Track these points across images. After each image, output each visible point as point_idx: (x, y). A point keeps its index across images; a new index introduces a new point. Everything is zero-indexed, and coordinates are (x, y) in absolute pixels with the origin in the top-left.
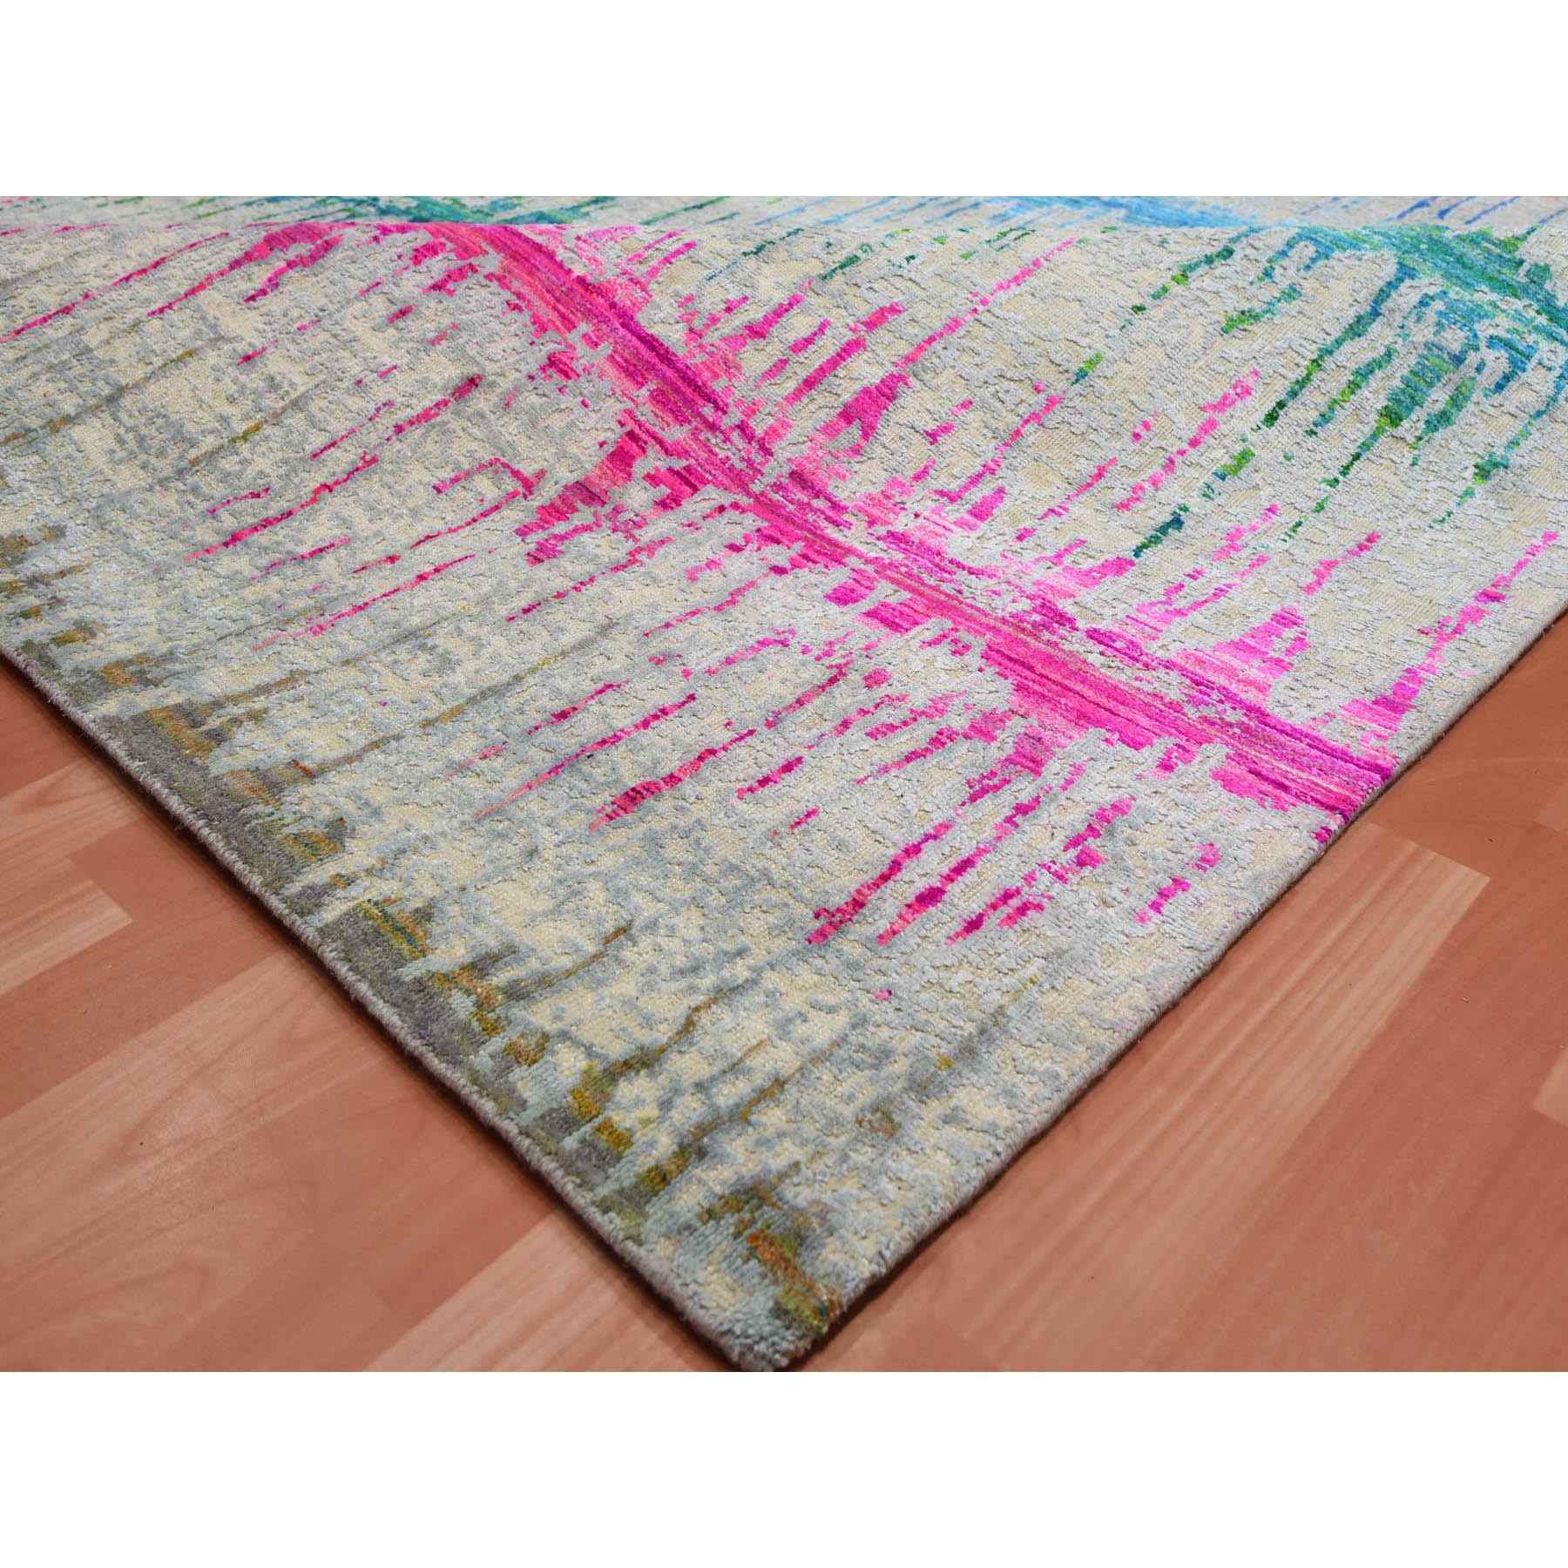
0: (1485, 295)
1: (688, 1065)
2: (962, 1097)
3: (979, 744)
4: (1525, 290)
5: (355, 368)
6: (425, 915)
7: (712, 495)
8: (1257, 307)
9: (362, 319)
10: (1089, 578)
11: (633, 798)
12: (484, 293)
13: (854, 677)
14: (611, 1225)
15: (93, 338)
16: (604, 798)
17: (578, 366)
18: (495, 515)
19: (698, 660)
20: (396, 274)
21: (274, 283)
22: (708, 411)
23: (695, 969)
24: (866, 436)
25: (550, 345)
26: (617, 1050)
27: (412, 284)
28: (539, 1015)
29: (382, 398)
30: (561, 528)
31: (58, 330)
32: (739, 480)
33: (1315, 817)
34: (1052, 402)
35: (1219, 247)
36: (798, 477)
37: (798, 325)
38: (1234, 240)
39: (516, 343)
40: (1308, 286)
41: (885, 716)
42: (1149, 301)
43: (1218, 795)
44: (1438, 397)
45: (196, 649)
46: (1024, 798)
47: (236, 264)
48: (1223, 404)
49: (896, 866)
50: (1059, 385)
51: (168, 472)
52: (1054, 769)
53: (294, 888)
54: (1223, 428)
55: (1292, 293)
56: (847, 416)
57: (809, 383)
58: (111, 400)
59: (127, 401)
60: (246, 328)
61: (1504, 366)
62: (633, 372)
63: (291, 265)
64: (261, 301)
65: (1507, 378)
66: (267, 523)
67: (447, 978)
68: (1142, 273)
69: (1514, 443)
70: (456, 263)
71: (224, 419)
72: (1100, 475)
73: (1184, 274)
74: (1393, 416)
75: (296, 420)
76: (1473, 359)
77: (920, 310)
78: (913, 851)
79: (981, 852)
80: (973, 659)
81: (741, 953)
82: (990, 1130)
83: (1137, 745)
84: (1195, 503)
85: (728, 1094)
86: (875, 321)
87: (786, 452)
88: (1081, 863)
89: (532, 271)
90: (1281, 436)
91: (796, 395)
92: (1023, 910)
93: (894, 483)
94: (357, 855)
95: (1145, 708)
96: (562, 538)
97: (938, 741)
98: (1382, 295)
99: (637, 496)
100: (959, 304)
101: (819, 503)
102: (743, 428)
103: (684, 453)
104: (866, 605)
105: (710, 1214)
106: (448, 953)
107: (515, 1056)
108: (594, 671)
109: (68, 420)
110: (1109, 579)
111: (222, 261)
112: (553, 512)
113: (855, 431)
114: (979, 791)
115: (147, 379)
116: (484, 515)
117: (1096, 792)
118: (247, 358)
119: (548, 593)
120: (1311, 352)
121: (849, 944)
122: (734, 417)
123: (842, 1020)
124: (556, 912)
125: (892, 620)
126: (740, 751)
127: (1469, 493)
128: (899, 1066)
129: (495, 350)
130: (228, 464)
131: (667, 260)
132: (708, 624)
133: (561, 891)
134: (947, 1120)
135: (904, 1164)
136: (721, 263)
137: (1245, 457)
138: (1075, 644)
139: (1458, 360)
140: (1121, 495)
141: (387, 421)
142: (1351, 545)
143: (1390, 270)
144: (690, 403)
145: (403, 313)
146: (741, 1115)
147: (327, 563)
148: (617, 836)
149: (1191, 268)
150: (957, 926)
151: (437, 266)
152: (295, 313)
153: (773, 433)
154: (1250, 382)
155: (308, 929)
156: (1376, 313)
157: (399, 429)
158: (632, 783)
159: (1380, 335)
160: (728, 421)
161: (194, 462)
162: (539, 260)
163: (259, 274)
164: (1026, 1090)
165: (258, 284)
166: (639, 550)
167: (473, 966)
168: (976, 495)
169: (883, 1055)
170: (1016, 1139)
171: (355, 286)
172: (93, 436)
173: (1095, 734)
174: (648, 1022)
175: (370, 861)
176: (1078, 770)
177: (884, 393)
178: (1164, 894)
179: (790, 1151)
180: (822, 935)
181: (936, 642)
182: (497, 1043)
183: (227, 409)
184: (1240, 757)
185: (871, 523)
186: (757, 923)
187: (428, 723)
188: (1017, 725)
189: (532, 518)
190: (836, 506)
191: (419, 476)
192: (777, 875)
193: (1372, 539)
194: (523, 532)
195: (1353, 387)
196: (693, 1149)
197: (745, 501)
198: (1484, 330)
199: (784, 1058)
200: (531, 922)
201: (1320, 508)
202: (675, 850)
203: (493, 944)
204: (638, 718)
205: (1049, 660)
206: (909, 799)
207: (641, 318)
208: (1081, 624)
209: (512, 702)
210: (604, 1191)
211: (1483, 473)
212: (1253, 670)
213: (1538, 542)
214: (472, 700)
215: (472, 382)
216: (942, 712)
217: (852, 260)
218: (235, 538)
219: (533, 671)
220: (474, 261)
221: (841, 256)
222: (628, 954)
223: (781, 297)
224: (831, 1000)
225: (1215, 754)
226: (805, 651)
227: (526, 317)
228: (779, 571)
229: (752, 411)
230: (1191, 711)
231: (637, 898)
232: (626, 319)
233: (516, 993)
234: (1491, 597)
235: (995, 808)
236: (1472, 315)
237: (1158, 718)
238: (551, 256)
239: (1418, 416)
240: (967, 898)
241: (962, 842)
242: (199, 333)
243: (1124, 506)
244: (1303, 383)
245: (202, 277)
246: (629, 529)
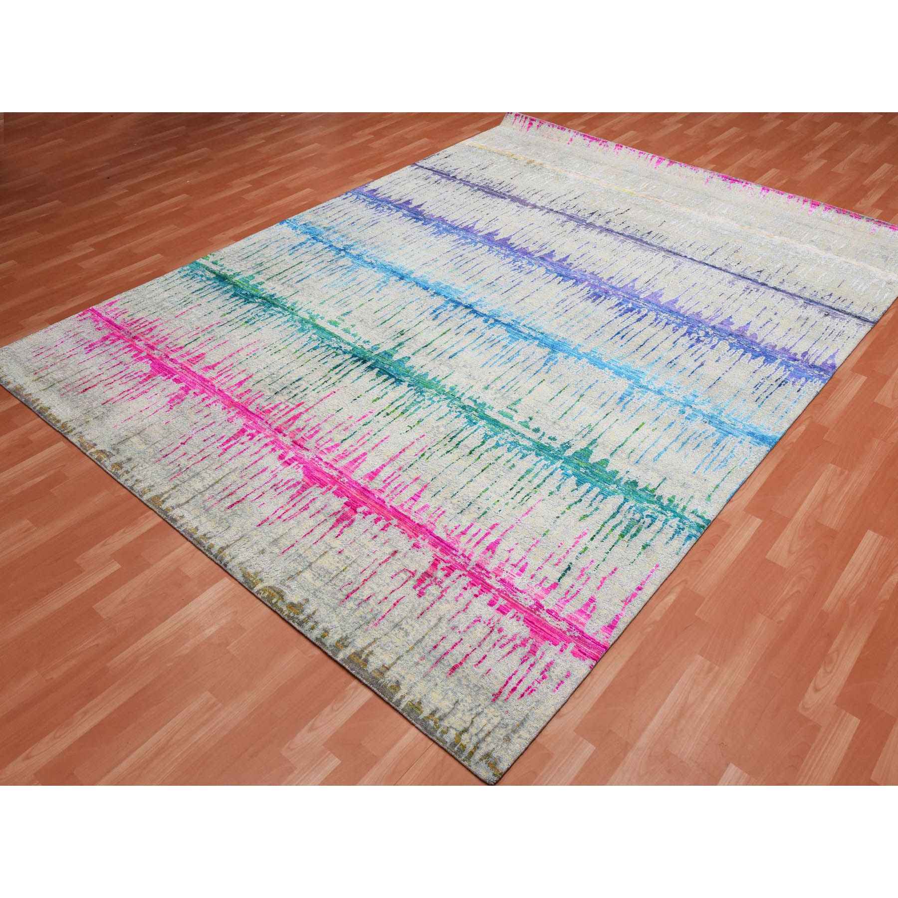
0: (645, 504)
1: (473, 730)
2: (521, 733)
3: (522, 648)
4: (656, 502)
5: (366, 551)
6: (420, 703)
7: (457, 572)
8: (588, 513)
9: (365, 539)
10: (547, 591)
11: (454, 669)
12: (394, 530)
13: (496, 630)
14: (466, 763)
15: (301, 552)
16: (448, 669)
17: (421, 545)
18: (407, 583)
19: (462, 628)
20: (372, 527)
21: (341, 532)
22: (454, 552)
23: (472, 710)
24: (493, 553)
25: (413, 541)
26: (461, 729)
27: (376, 529)
28: (445, 723)
29: (375, 558)
30: (423, 585)
31: (292, 551)
32: (463, 567)
33: (589, 662)
34: (538, 542)
35: (579, 498)
36: (478, 565)
37: (473, 530)
38: (582, 497)
39: (405, 542)
40: (601, 506)
41: (503, 641)
42: (560, 515)
43: (571, 657)
44: (633, 531)
45: (351, 634)
46: (532, 663)
47: (331, 529)
48: (580, 537)
49: (507, 682)
50: (539, 538)
51: (327, 581)
52: (539, 653)
53: (394, 701)
54: (581, 542)
55: (597, 509)
56: (488, 549)
57: (478, 543)
58: (309, 566)
59: (313, 566)
60: (337, 544)
61: (650, 522)
62: (434, 545)
63: (344, 527)
64: (339, 537)
65: (651, 524)
66: (354, 591)
67: (428, 718)
68: (559, 508)
69: (652, 540)
70: (386, 523)
71: (338, 567)
72: (551, 556)
73: (570, 507)
74: (622, 536)
75: (355, 565)
76: (642, 521)
77: (503, 524)
78: (510, 678)
79: (524, 677)
80: (521, 622)
81: (480, 705)
82: (526, 739)
83: (555, 645)
84: (574, 561)
85: (481, 735)
86: (493, 527)
87: (474, 559)
88: (543, 679)
89: (405, 523)
90: (595, 543)
91: (475, 546)
92: (532, 691)
93: (501, 563)
94: (403, 690)
95: (558, 634)
96: (424, 588)
97: (514, 648)
98: (620, 507)
99: (440, 574)
100: (513, 522)
101: (483, 572)
102: (463, 555)
103: (449, 562)
104: (497, 606)
105: (481, 760)
106: (426, 712)
107: (443, 733)
108: (440, 633)
109: (301, 572)
110: (552, 591)
111: (327, 528)
112: (421, 581)
113: (490, 553)
114: (523, 661)
115: (317, 560)
116: (405, 583)
117: (547, 659)
118: (340, 552)
119: (425, 608)
120: (602, 523)
121: (499, 702)
122: (460, 552)
123: (499, 718)
124: (443, 699)
125: (502, 610)
126: (474, 654)
127: (640, 553)
128: (510, 727)
129: (400, 544)
130: (341, 577)
131: (439, 517)
132: (462, 616)
133: (444, 693)
134: (518, 737)
135: (511, 747)
136: (452, 517)
137: (586, 548)
138: (544, 615)
139: (639, 521)
140: (556, 561)
141: (377, 563)
142: (610, 572)
143: (622, 500)
144: (449, 551)
145: (375, 537)
146: (484, 739)
147: (371, 601)
148: (452, 679)
149: (571, 505)
150: (519, 696)
151: (382, 523)
152: (348, 539)
153: (470, 555)
154: (587, 531)
155: (400, 709)
156: (618, 512)
157: (380, 564)
158: (453, 665)
159: (619, 517)
160: (459, 554)
161: (333, 578)
162: (407, 520)
163: (337, 530)
164: (532, 731)
165: (337, 533)
166: (443, 591)
167: (431, 714)
168: (521, 565)
169: (507, 725)
170: (530, 741)
171: (362, 531)
172: (308, 575)
173: (547, 642)
174: (465, 722)
175: (406, 691)
176: (543, 653)
177: (497, 543)
178: (559, 685)
179: (493, 746)
180: (494, 700)
181: (513, 617)
182: (440, 730)
183: (338, 565)
184: (577, 646)
185: (496, 576)
186: (482, 698)
187: (407, 651)
188: (531, 642)
189: (416, 583)
190: (488, 572)
191: (387, 575)
192: (485, 686)
193: (615, 569)
194: (415, 587)
195: (612, 530)
196: (476, 747)
197: (466, 573)
198: (645, 513)
199: (489, 727)
200: (440, 702)
201: (604, 560)
202: (464, 682)
203: (434, 708)
204: (451, 646)
205: (538, 621)
206: (509, 665)
207: (435, 532)
208: (545, 608)
209: (423, 644)
210: (463, 758)
211: (644, 548)
212: (582, 619)
213: (654, 568)
214: (415, 644)
215: (396, 552)
216: (515, 639)
217: (485, 512)
218: (348, 597)
219: (426, 634)
220: (391, 522)
221: (482, 512)
222: (459, 707)
223: (468, 524)
224: (496, 714)
225: (571, 646)
226: (485, 623)
227: (406, 535)
228: (476, 596)
229: (465, 550)
230: (568, 634)
231: (459, 694)
232: (431, 533)
233: (441, 719)
234: (639, 589)
235: (527, 665)
236: (642, 510)
237: (560, 636)
238: (409, 518)
239: (629, 535)
240: (521, 689)
241: (520, 675)
242: (326, 547)
243: (557, 565)
244: (599, 530)
245: (323, 533)
246: (439, 584)
